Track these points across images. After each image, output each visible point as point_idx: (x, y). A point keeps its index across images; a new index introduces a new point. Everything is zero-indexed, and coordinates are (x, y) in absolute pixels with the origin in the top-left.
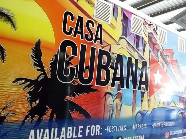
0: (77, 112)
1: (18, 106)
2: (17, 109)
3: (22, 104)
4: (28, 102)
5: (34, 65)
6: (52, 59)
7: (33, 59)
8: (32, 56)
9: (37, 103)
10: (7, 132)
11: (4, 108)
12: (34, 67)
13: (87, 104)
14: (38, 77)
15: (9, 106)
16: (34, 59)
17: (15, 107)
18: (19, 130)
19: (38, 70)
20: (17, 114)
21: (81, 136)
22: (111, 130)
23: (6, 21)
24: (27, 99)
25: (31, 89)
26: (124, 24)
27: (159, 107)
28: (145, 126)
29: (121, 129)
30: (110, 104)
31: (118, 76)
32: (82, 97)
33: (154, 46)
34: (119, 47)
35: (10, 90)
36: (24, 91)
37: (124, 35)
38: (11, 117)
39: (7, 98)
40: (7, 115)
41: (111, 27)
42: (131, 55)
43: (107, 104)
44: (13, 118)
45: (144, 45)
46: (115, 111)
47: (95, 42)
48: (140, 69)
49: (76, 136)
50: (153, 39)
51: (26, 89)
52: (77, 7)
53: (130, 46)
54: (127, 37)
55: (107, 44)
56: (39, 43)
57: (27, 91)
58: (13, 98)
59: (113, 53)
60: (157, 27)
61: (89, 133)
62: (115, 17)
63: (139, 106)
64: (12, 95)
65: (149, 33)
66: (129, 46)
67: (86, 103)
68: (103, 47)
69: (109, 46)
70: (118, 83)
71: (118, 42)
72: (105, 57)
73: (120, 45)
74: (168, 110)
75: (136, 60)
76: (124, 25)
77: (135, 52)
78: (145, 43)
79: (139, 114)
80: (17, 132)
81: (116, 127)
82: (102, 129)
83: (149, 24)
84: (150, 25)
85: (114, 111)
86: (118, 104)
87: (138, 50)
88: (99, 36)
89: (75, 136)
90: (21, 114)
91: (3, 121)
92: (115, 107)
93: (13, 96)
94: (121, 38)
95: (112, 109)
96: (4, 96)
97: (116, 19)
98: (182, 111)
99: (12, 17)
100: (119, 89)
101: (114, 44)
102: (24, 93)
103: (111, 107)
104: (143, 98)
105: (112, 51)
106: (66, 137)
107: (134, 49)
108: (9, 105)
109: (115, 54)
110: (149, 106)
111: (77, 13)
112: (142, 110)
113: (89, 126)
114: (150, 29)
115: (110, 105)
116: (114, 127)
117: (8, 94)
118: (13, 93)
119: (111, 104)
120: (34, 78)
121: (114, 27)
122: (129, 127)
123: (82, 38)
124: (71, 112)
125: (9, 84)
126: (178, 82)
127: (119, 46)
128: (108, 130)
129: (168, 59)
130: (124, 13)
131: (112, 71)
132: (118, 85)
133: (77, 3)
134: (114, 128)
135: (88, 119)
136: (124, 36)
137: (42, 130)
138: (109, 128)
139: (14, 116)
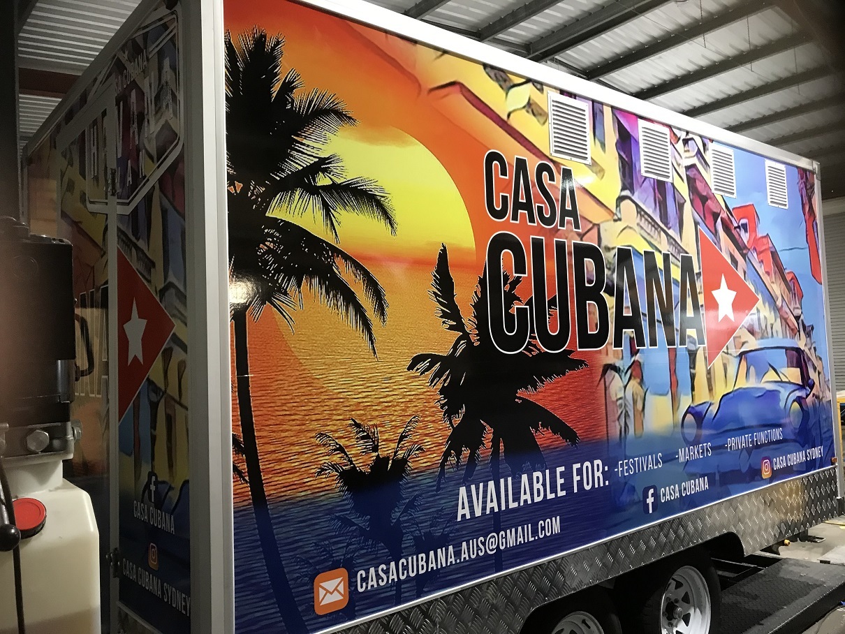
0: (547, 429)
1: (426, 427)
2: (427, 435)
3: (433, 422)
4: (444, 415)
5: (441, 317)
6: (476, 292)
7: (439, 301)
8: (435, 293)
9: (461, 416)
10: (414, 499)
11: (402, 438)
12: (444, 322)
13: (567, 405)
14: (455, 348)
15: (410, 430)
16: (441, 299)
17: (421, 431)
18: (437, 490)
19: (451, 328)
20: (429, 450)
21: (564, 493)
22: (627, 470)
23: (373, 213)
24: (442, 408)
25: (445, 381)
26: (622, 154)
27: (736, 388)
28: (707, 450)
29: (651, 466)
30: (619, 397)
31: (627, 313)
32: (551, 386)
33: (704, 204)
34: (620, 225)
35: (406, 390)
36: (431, 389)
37: (628, 186)
38: (417, 459)
39: (403, 410)
40: (409, 455)
41: (593, 172)
42: (650, 243)
43: (610, 397)
44: (422, 461)
45: (680, 207)
46: (631, 414)
47: (562, 224)
48: (676, 282)
49: (553, 496)
50: (699, 185)
51: (435, 382)
52: (510, 134)
53: (646, 216)
54: (636, 194)
55: (591, 225)
56: (443, 255)
57: (438, 387)
58: (414, 409)
59: (608, 249)
60: (704, 145)
61: (580, 483)
62: (599, 140)
63: (687, 395)
64: (411, 401)
65: (688, 168)
66: (643, 219)
67: (564, 403)
68: (581, 236)
69: (595, 230)
70: (629, 332)
71: (615, 211)
72: (589, 263)
73: (620, 219)
74: (760, 394)
75: (666, 257)
76: (624, 157)
77: (659, 233)
78: (682, 201)
79: (689, 417)
80: (434, 495)
81: (638, 460)
82: (606, 468)
83: (683, 140)
84: (686, 142)
85: (629, 415)
86: (636, 394)
87: (667, 227)
88: (569, 207)
89: (550, 496)
90: (434, 448)
91: (404, 471)
92: (630, 404)
93: (414, 404)
94: (621, 199)
95: (624, 412)
96: (398, 408)
97: (603, 145)
98: (798, 394)
99: (383, 199)
100: (634, 352)
101: (608, 221)
102: (432, 393)
103: (621, 405)
104: (694, 368)
105: (604, 243)
106: (532, 499)
107: (656, 226)
108: (409, 428)
109: (613, 248)
110: (711, 390)
111: (512, 151)
112: (696, 404)
113: (578, 465)
114: (687, 154)
115: (617, 400)
116: (635, 461)
117: (404, 400)
118: (412, 397)
119: (621, 398)
120: (445, 351)
121: (600, 171)
122: (669, 458)
123: (532, 220)
124: (533, 431)
125: (403, 374)
126: (779, 303)
127: (619, 222)
128: (622, 471)
129: (745, 237)
130: (619, 123)
131: (611, 302)
132: (631, 339)
133: (509, 123)
134: (634, 465)
135: (572, 446)
136: (627, 193)
137: (481, 485)
138: (622, 465)
139: (423, 455)
